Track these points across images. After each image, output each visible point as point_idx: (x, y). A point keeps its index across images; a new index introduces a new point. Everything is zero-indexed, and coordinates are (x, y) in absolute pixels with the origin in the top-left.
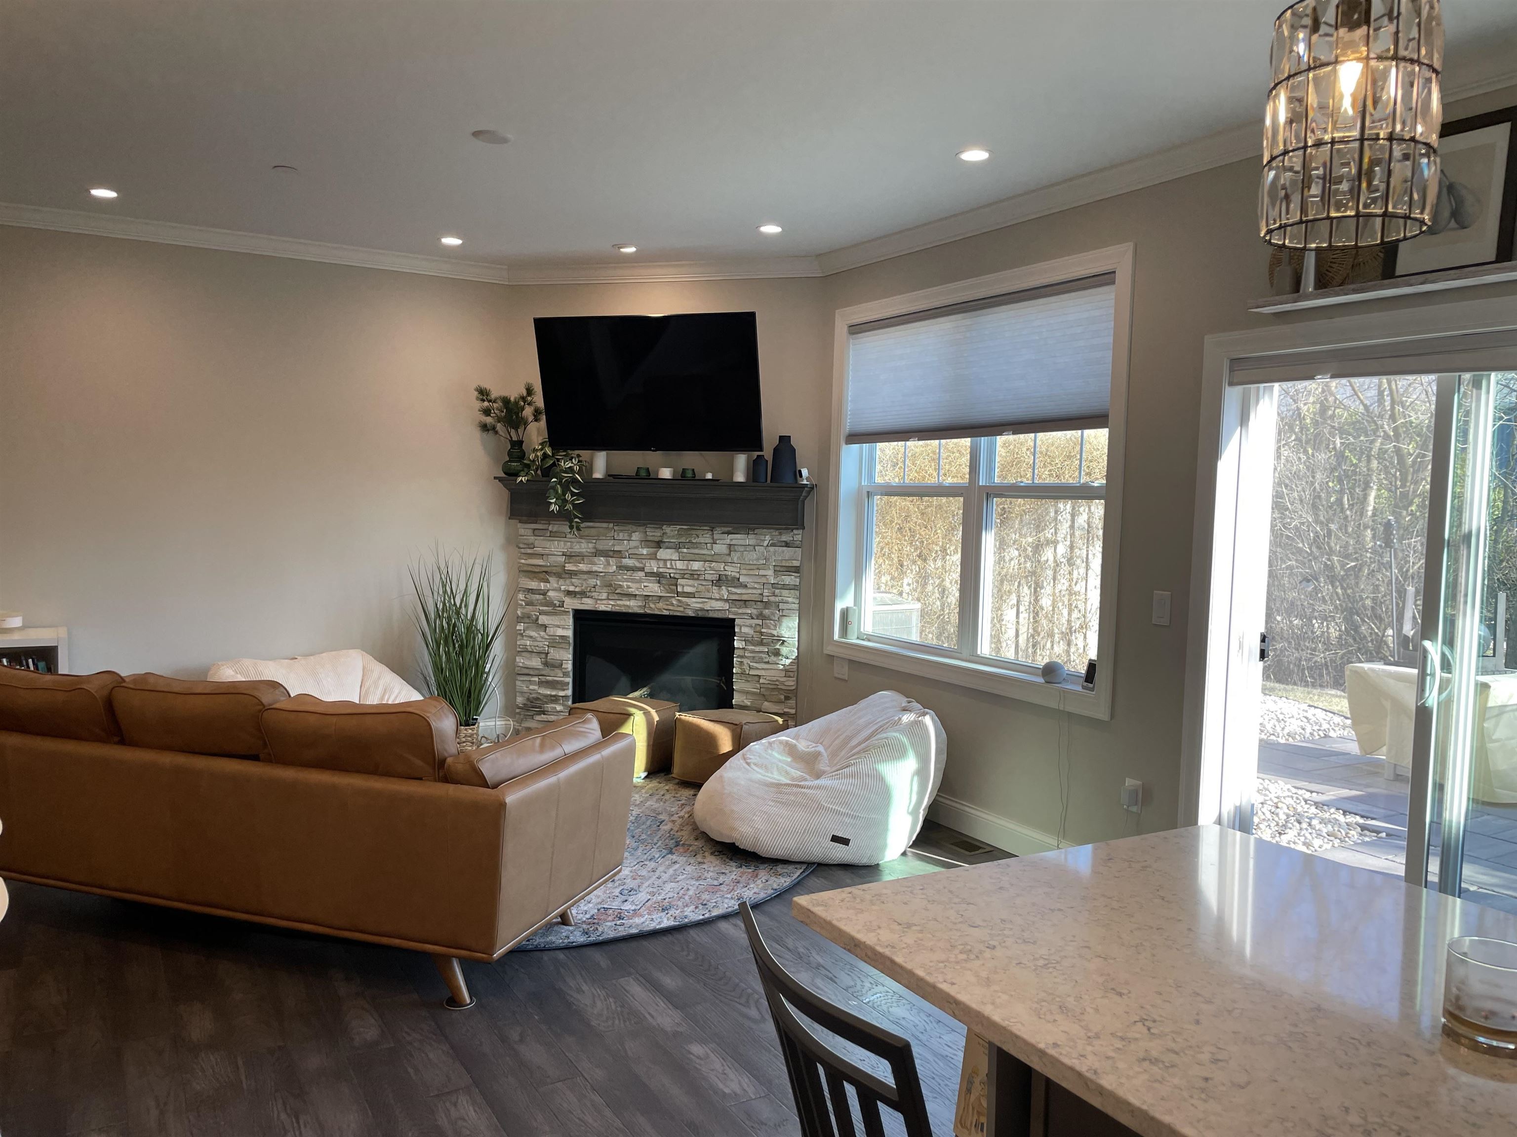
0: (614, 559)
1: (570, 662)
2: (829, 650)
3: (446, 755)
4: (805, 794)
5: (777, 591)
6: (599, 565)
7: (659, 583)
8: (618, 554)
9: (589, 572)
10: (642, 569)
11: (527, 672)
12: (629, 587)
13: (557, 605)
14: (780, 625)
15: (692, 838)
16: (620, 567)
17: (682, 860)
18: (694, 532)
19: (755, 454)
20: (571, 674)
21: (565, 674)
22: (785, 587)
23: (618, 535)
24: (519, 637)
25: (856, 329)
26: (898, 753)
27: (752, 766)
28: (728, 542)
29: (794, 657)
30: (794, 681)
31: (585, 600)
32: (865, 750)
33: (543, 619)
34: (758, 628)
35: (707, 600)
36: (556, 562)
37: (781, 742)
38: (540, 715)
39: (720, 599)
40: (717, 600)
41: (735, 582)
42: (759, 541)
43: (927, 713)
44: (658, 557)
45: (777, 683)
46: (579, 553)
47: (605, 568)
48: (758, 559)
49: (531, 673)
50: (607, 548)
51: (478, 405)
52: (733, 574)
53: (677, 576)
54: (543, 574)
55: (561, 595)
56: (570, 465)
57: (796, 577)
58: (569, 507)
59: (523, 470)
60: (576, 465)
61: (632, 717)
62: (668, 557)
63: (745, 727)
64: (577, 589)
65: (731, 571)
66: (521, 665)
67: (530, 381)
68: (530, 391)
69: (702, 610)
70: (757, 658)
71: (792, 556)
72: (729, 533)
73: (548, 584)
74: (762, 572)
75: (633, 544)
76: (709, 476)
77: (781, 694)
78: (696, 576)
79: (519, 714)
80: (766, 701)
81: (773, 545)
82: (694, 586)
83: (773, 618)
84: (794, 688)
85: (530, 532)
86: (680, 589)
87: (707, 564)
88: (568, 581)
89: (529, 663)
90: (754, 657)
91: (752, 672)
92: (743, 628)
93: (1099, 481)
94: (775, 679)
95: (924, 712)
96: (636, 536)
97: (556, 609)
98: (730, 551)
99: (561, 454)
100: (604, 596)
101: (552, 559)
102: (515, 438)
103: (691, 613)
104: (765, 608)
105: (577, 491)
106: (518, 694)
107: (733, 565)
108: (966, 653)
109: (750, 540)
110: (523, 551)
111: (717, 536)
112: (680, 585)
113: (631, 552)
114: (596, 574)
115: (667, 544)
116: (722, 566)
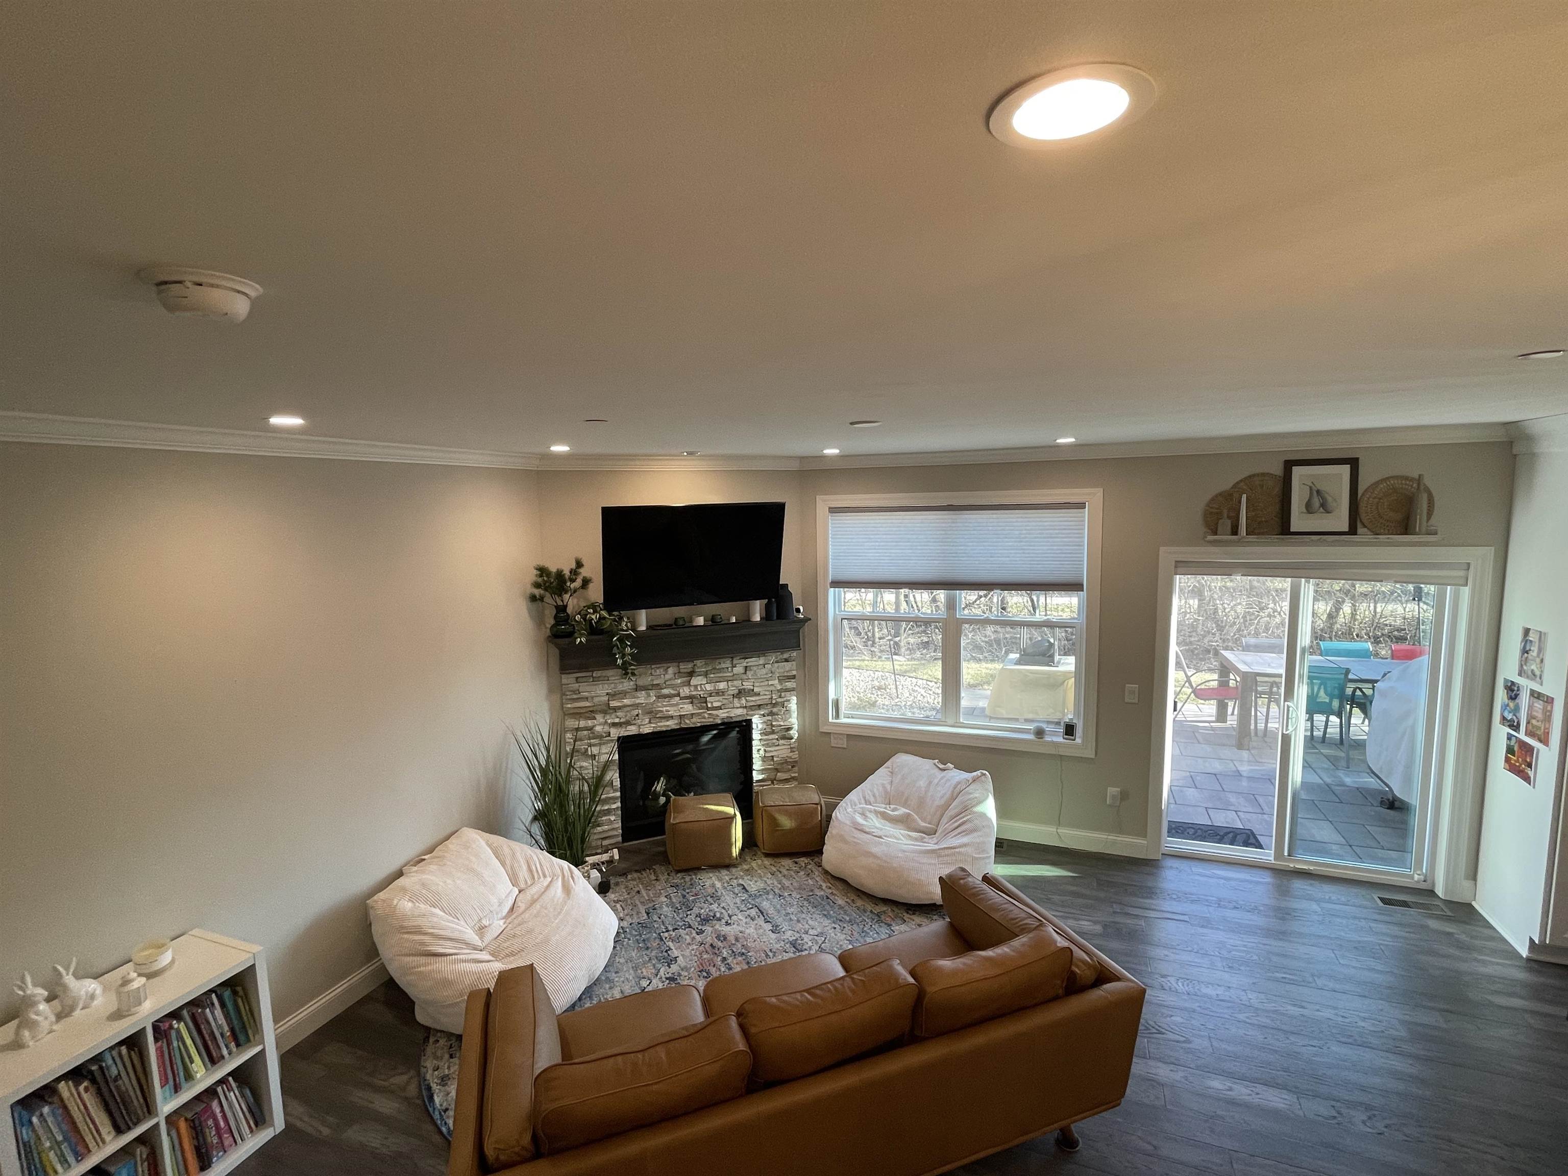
0: (653, 691)
1: (618, 780)
2: (826, 729)
5: (783, 694)
6: (641, 697)
7: (692, 703)
9: (632, 705)
10: (678, 695)
12: (667, 711)
13: (604, 736)
14: (786, 718)
16: (659, 696)
18: (717, 661)
19: (767, 600)
20: (619, 789)
21: (615, 791)
22: (787, 690)
23: (655, 671)
25: (833, 510)
28: (745, 664)
29: (797, 737)
30: (798, 754)
31: (629, 728)
33: (592, 750)
34: (770, 723)
35: (731, 710)
36: (599, 701)
39: (741, 707)
40: (737, 708)
41: (751, 693)
42: (767, 661)
44: (691, 684)
45: (786, 758)
46: (622, 691)
47: (646, 699)
48: (767, 674)
50: (647, 683)
52: (749, 687)
53: (706, 696)
54: (590, 713)
55: (606, 728)
57: (795, 682)
58: (627, 658)
59: (575, 632)
60: (627, 623)
62: (699, 683)
64: (622, 720)
65: (747, 685)
68: (580, 565)
69: (727, 717)
71: (790, 668)
72: (745, 658)
73: (595, 721)
74: (770, 683)
75: (667, 677)
76: (733, 620)
77: (788, 765)
78: (721, 694)
80: (779, 772)
81: (777, 662)
82: (719, 701)
84: (797, 759)
85: (574, 680)
86: (709, 705)
87: (730, 683)
88: (613, 716)
90: (767, 744)
92: (758, 725)
94: (785, 756)
96: (671, 671)
97: (602, 738)
98: (746, 671)
100: (647, 721)
101: (596, 700)
102: (560, 603)
103: (718, 721)
104: (773, 707)
105: (632, 645)
107: (749, 681)
109: (762, 661)
110: (568, 697)
111: (735, 662)
112: (709, 702)
113: (667, 683)
114: (638, 705)
115: (697, 673)
116: (741, 683)
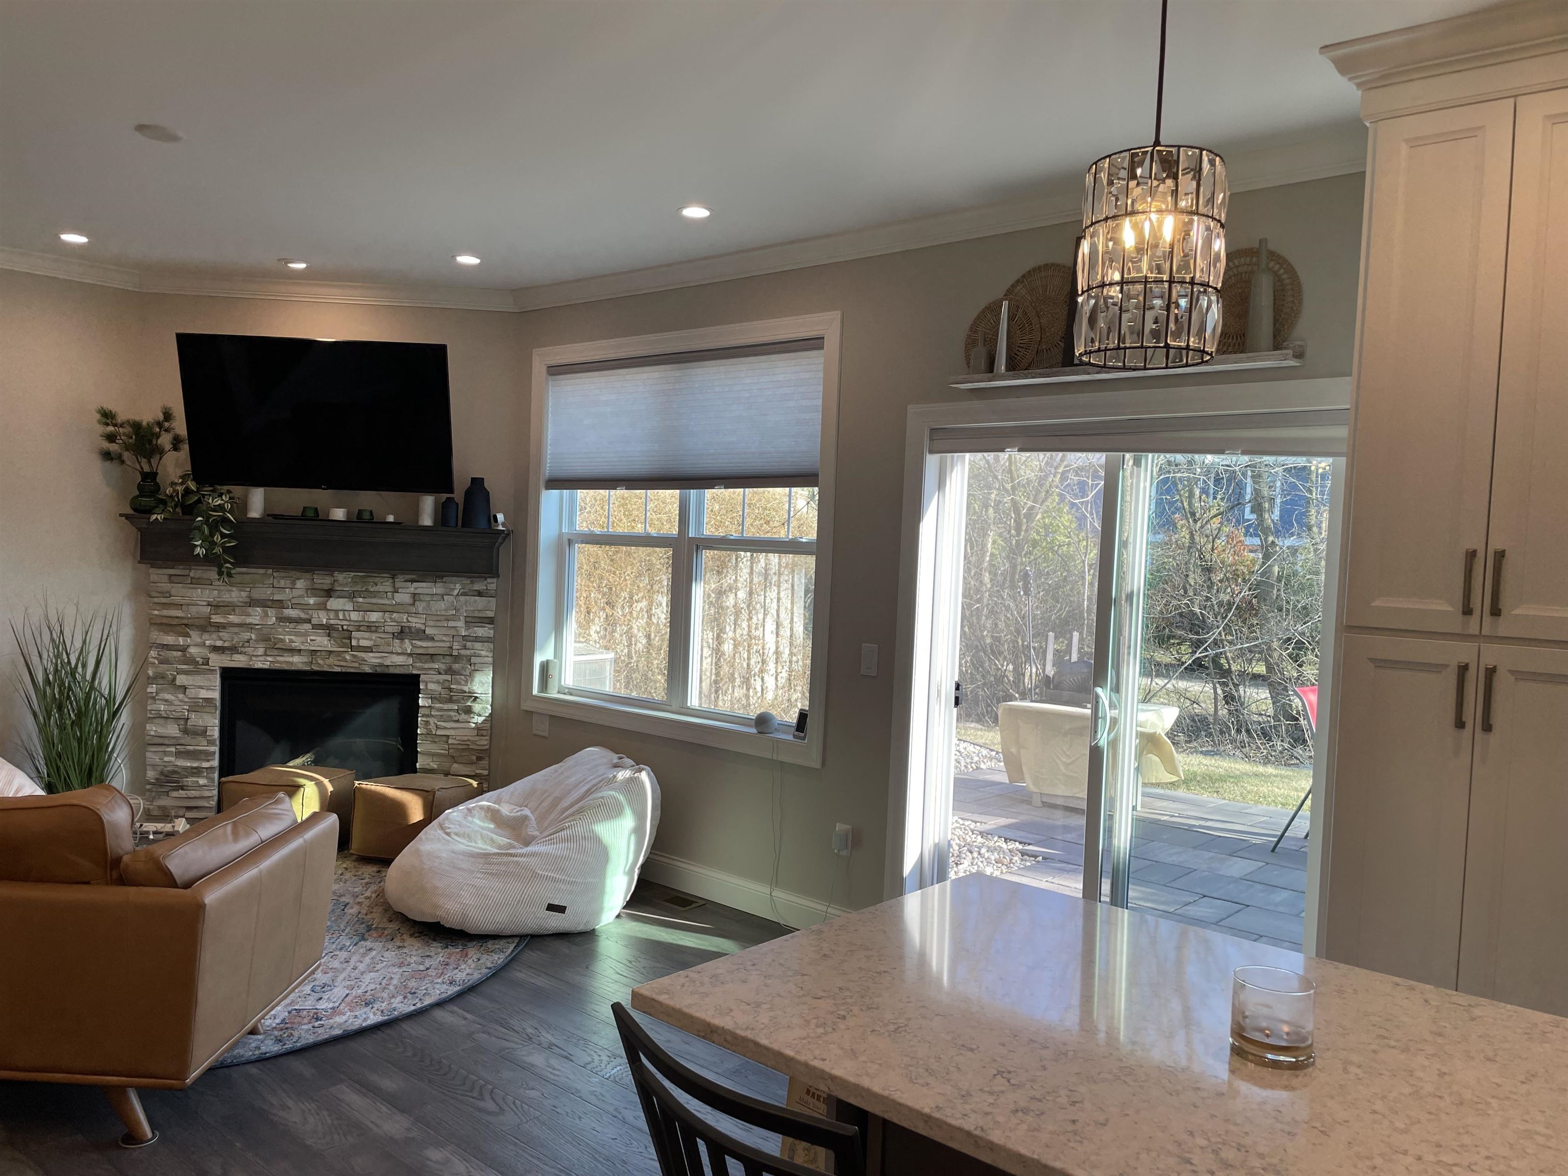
0: (273, 610)
1: (217, 729)
2: (526, 706)
3: (121, 852)
4: (517, 863)
5: (469, 644)
6: (255, 616)
7: (329, 635)
9: (242, 625)
10: (309, 621)
11: (161, 742)
12: (292, 641)
13: (200, 663)
14: (472, 680)
15: (385, 920)
16: (281, 618)
17: (378, 945)
18: (370, 580)
19: (444, 496)
20: (218, 743)
21: (211, 743)
22: (477, 639)
23: (279, 582)
24: (150, 701)
25: (556, 370)
26: (614, 812)
27: (452, 834)
28: (412, 590)
29: (487, 715)
30: (487, 740)
31: (236, 657)
32: (580, 811)
33: (181, 680)
34: (447, 684)
35: (386, 655)
36: (198, 613)
37: (482, 808)
38: (178, 790)
39: (403, 654)
40: (398, 654)
41: (420, 634)
42: (447, 590)
43: (643, 769)
44: (328, 607)
45: (468, 743)
46: (229, 602)
47: (262, 619)
48: (446, 610)
49: (166, 742)
50: (263, 597)
51: (101, 429)
52: (418, 626)
53: (350, 628)
54: (182, 627)
55: (205, 652)
56: (220, 502)
57: (490, 629)
58: (218, 550)
59: (156, 507)
60: (227, 502)
61: (302, 789)
62: (340, 608)
63: (438, 794)
64: (226, 644)
65: (416, 623)
66: (153, 733)
67: (170, 404)
68: (168, 416)
69: (381, 665)
70: (445, 717)
71: (486, 606)
72: (413, 581)
73: (189, 639)
74: (451, 624)
75: (296, 593)
76: (391, 518)
77: (472, 755)
78: (373, 629)
79: (150, 791)
80: (456, 762)
81: (464, 594)
82: (372, 640)
83: (464, 673)
84: (487, 747)
85: (166, 578)
86: (354, 643)
87: (387, 614)
88: (214, 636)
89: (162, 731)
90: (441, 716)
91: (439, 732)
92: (429, 684)
93: (811, 535)
94: (466, 738)
95: (640, 768)
96: (300, 584)
97: (197, 667)
98: (415, 601)
99: (206, 489)
100: (261, 651)
102: (146, 469)
103: (367, 669)
104: (455, 663)
105: (228, 533)
106: (148, 768)
107: (418, 616)
108: (675, 707)
109: (437, 589)
110: (156, 600)
111: (398, 584)
112: (355, 638)
113: (294, 601)
114: (250, 626)
115: (338, 593)
116: (405, 617)
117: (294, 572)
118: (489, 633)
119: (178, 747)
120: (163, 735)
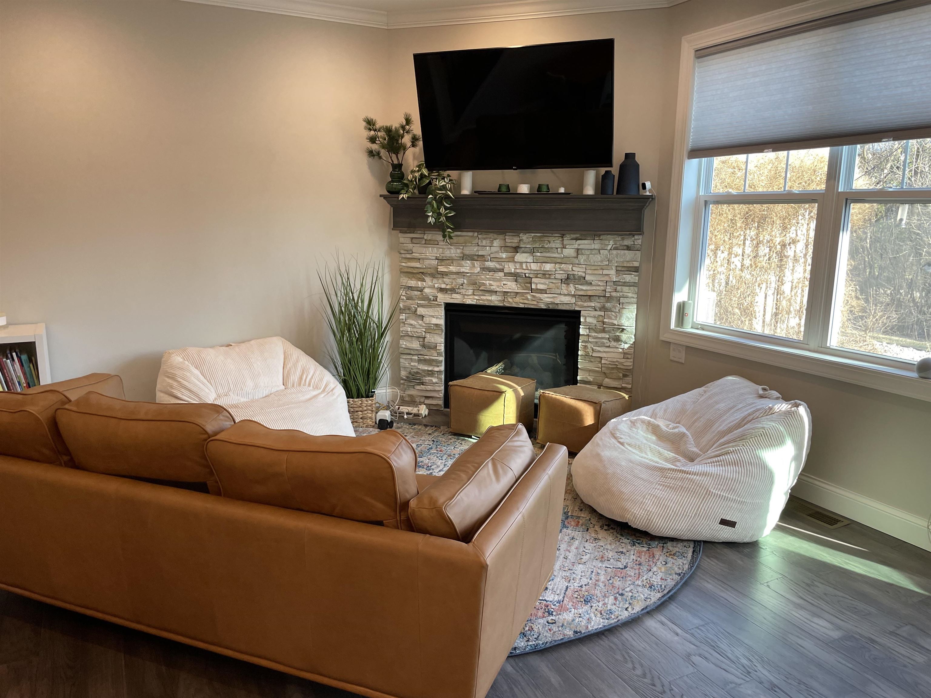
0: (478, 262)
1: (443, 345)
2: (664, 337)
3: (408, 496)
4: (692, 480)
5: (619, 288)
6: (466, 267)
7: (516, 281)
8: (481, 258)
9: (458, 273)
10: (502, 270)
11: (409, 352)
12: (491, 285)
13: (432, 299)
14: (621, 316)
16: (483, 268)
18: (546, 239)
19: (603, 170)
20: (444, 355)
21: (439, 354)
22: (625, 284)
23: (482, 242)
24: (402, 325)
25: (702, 53)
26: (778, 441)
28: (576, 246)
29: (631, 343)
30: (631, 362)
31: (454, 296)
32: (742, 438)
33: (421, 311)
34: (601, 319)
35: (556, 296)
36: (429, 264)
37: (643, 421)
38: (420, 385)
39: (568, 295)
40: (565, 295)
41: (582, 280)
42: (603, 246)
43: (800, 405)
44: (516, 260)
45: (617, 363)
46: (449, 257)
47: (471, 269)
48: (602, 261)
49: (412, 352)
50: (472, 253)
51: (367, 134)
52: (580, 273)
53: (531, 276)
54: (420, 275)
55: (435, 292)
56: (444, 183)
57: (635, 276)
58: (443, 219)
59: (403, 189)
60: (448, 183)
61: (503, 394)
62: (524, 260)
63: (603, 406)
64: (448, 287)
65: (578, 271)
66: (404, 346)
67: (409, 112)
68: (408, 121)
69: (553, 303)
70: (599, 343)
71: (633, 258)
72: (577, 239)
73: (424, 283)
74: (605, 272)
75: (494, 249)
76: (562, 190)
77: (620, 373)
78: (547, 276)
79: (403, 384)
80: (607, 377)
81: (616, 249)
82: (546, 284)
83: (614, 310)
84: (631, 367)
85: (409, 240)
86: (533, 286)
87: (557, 265)
88: (440, 281)
89: (409, 345)
90: (596, 342)
91: (595, 354)
92: (587, 318)
94: (615, 360)
96: (496, 243)
97: (431, 302)
98: (578, 254)
99: (433, 174)
100: (470, 292)
101: (427, 262)
102: (396, 162)
103: (543, 306)
104: (607, 302)
105: (449, 206)
106: (401, 369)
107: (580, 266)
108: (812, 345)
109: (596, 244)
110: (403, 256)
111: (566, 242)
112: (534, 283)
113: (492, 256)
114: (463, 274)
115: (523, 249)
116: (570, 267)
117: (492, 234)
118: (635, 279)
119: (419, 356)
120: (410, 348)
